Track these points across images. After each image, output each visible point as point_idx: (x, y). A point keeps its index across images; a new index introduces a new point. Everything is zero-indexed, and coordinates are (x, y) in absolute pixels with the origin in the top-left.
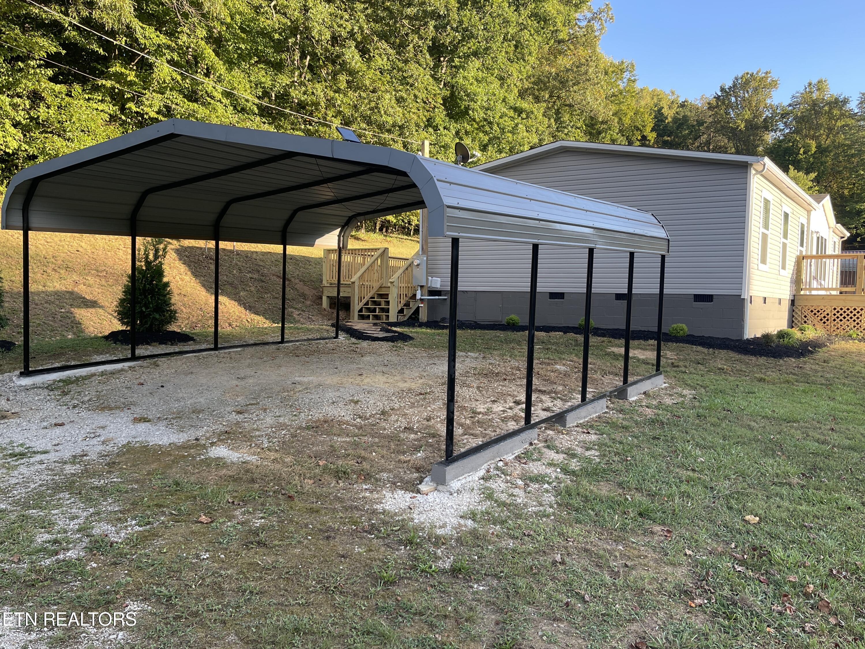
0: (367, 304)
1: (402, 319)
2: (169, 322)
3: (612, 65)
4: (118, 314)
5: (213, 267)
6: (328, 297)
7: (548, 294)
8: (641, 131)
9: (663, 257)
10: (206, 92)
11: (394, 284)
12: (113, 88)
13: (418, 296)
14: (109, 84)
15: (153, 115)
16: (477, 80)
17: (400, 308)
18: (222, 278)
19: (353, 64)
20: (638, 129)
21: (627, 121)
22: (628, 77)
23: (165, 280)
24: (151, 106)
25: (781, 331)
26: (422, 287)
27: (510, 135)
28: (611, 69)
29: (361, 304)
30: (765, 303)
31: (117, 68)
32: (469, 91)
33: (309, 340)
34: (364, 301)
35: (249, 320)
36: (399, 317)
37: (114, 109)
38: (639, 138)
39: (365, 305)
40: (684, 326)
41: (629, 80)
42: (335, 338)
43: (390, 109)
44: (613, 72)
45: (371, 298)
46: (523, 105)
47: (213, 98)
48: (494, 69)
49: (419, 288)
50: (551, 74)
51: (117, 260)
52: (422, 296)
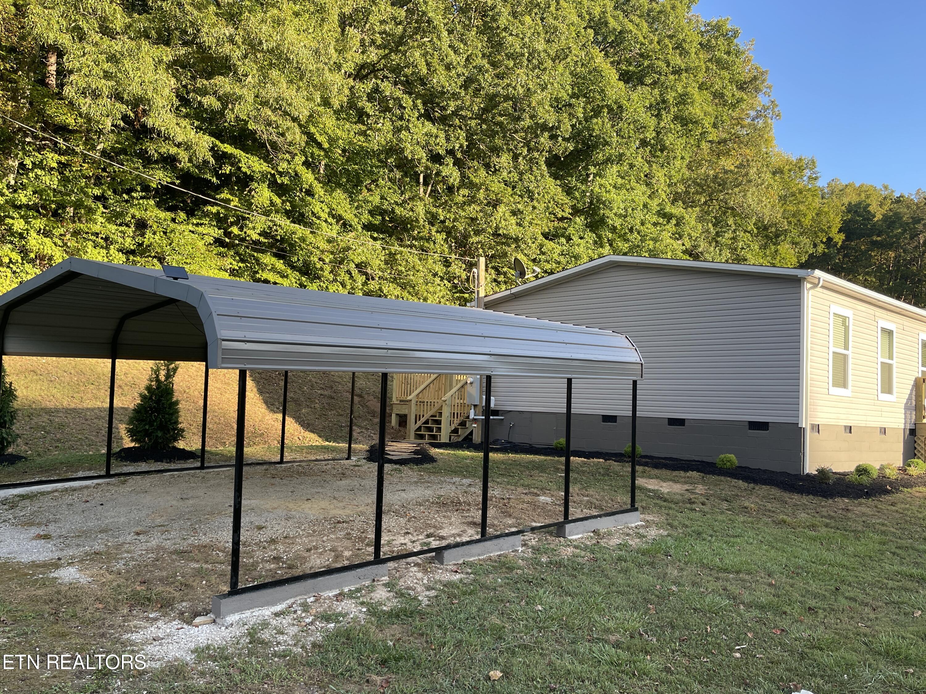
0: (427, 422)
1: (454, 439)
2: (176, 440)
3: (788, 163)
4: (128, 432)
5: (282, 383)
6: (397, 414)
7: (601, 417)
8: (826, 233)
9: (635, 382)
10: (313, 213)
11: (447, 402)
12: (218, 213)
13: (472, 416)
14: (214, 210)
15: (255, 237)
16: (615, 187)
17: (453, 428)
18: (290, 395)
19: (452, 180)
20: (823, 231)
21: (807, 222)
22: (809, 174)
23: (174, 399)
24: (254, 228)
25: (859, 466)
26: (475, 406)
27: (651, 243)
28: (787, 167)
29: (419, 423)
30: (850, 432)
31: (225, 195)
32: (604, 199)
33: (317, 460)
34: (423, 420)
35: (301, 438)
36: (452, 437)
37: (219, 232)
38: (824, 240)
39: (423, 424)
40: (732, 457)
41: (810, 178)
42: (347, 459)
43: (503, 222)
44: (790, 170)
45: (432, 416)
46: (673, 211)
47: (319, 218)
48: (630, 176)
49: (473, 407)
50: (708, 176)
51: (187, 376)
52: (475, 415)
